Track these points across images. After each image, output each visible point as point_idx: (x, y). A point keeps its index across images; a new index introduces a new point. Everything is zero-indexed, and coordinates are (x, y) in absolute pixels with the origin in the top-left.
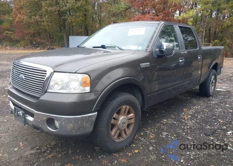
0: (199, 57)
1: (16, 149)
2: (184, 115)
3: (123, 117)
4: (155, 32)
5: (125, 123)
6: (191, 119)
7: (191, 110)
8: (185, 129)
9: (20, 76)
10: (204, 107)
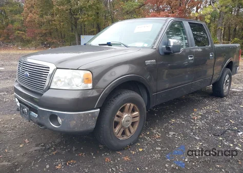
0: (211, 55)
1: (21, 146)
2: (193, 116)
3: (127, 115)
4: (162, 29)
5: (129, 121)
6: (201, 119)
7: (202, 111)
8: (193, 129)
9: (25, 73)
10: (216, 108)
